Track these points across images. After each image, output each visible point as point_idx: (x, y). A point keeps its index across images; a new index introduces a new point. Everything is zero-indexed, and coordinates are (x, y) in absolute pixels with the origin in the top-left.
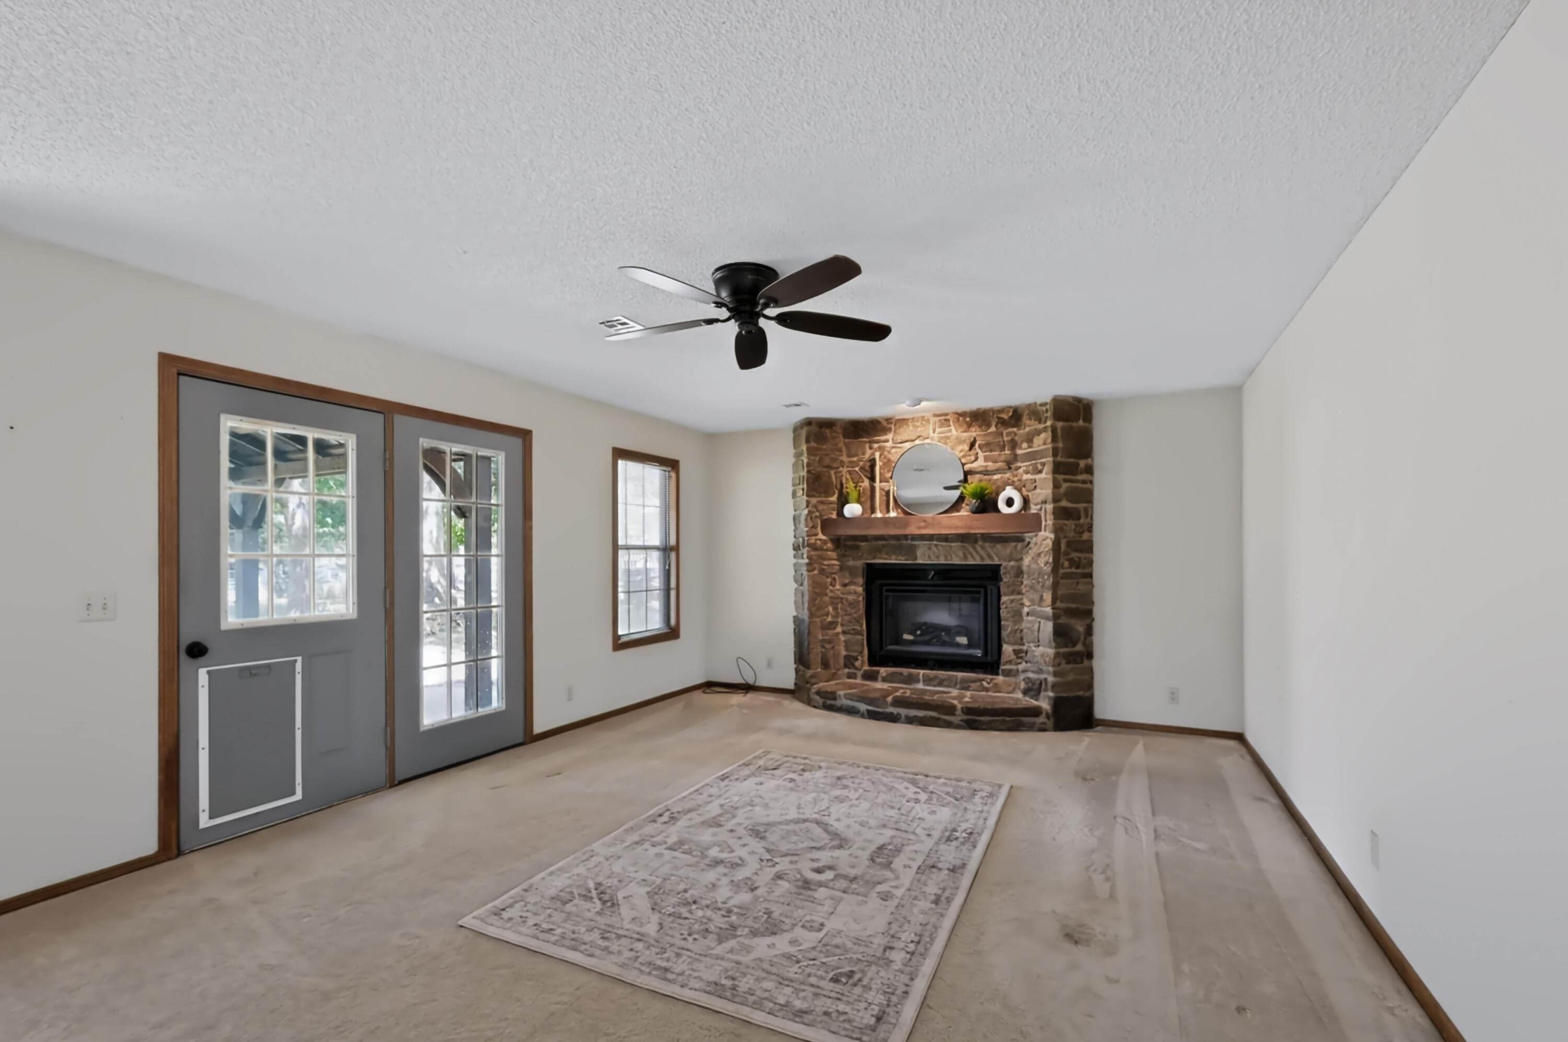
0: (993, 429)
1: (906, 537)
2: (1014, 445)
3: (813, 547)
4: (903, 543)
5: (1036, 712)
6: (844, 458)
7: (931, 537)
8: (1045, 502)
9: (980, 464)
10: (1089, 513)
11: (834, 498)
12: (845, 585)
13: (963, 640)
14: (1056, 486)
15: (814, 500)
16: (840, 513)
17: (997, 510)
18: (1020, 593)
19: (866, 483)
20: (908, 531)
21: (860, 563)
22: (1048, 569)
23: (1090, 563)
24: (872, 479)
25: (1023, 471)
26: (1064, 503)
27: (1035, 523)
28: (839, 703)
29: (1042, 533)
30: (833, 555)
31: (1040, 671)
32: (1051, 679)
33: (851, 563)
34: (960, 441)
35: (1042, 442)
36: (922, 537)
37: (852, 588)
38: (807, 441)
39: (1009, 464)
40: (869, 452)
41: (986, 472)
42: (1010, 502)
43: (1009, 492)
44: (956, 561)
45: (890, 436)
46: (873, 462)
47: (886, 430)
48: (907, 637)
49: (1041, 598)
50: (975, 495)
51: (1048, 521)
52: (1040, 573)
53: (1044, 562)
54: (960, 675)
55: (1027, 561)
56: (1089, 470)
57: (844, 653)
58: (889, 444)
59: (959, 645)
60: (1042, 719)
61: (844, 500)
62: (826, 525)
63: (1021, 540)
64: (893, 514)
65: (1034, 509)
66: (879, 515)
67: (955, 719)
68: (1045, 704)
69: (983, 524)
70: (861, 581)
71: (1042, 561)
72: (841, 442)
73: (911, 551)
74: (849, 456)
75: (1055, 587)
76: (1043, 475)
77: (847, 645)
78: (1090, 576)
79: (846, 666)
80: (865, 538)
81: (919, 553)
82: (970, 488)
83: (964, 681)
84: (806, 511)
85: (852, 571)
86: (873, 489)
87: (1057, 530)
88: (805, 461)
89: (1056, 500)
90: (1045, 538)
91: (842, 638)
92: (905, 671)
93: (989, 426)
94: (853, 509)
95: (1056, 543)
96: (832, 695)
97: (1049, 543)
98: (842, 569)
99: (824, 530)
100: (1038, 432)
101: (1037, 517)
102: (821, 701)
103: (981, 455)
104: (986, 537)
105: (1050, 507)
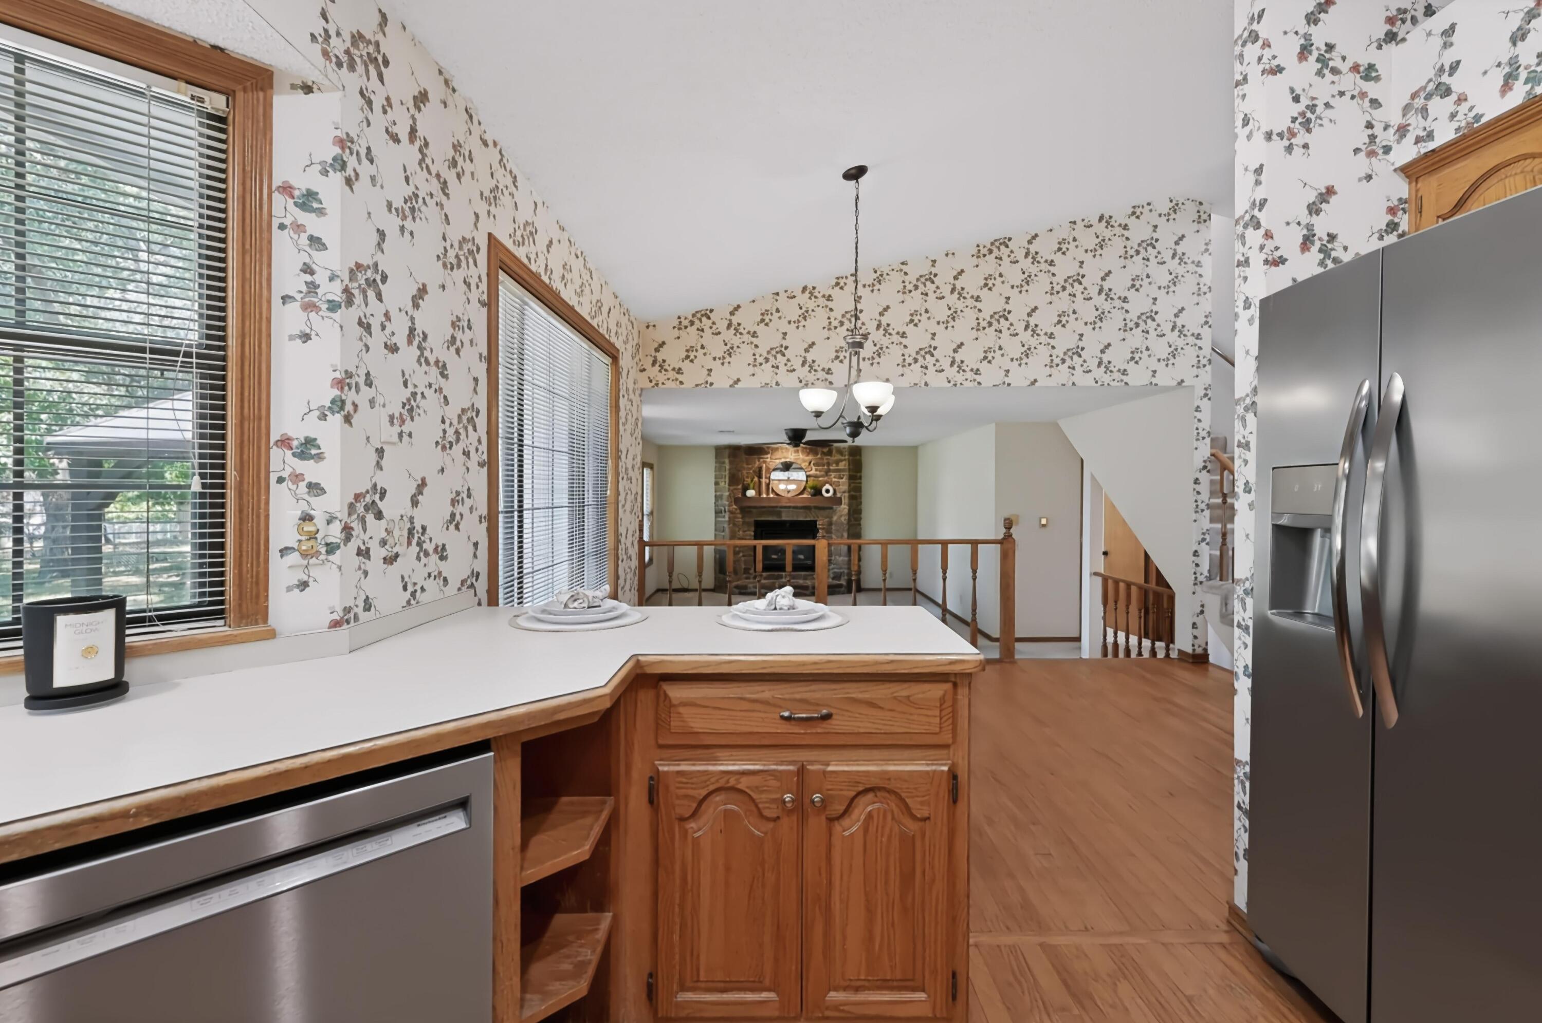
0: (819, 456)
1: (776, 507)
2: (829, 464)
3: (731, 512)
4: (774, 510)
5: (840, 586)
6: (746, 466)
7: (789, 507)
8: (844, 492)
9: (813, 472)
10: (860, 497)
11: (740, 487)
12: (744, 531)
13: (802, 557)
14: (849, 485)
15: (732, 488)
16: (744, 494)
17: (821, 494)
18: (831, 533)
19: (756, 479)
20: (780, 505)
21: (752, 520)
22: (845, 522)
23: (861, 519)
24: (760, 477)
25: (833, 477)
26: (853, 493)
27: (839, 501)
28: (749, 590)
29: (843, 506)
30: (740, 516)
31: (841, 568)
32: (846, 571)
33: (747, 520)
34: (804, 461)
35: (842, 465)
36: (785, 507)
37: (748, 533)
38: (729, 457)
39: (827, 472)
40: (757, 463)
41: (816, 476)
42: (827, 491)
43: (827, 486)
44: (802, 519)
45: (769, 456)
46: (760, 469)
47: (767, 453)
48: (774, 557)
49: (842, 536)
50: (812, 488)
51: (845, 500)
52: (842, 523)
53: (844, 519)
54: (803, 573)
55: (835, 518)
56: (860, 478)
57: (743, 567)
58: (768, 460)
59: (800, 560)
60: (843, 589)
61: (746, 488)
62: (736, 501)
63: (831, 508)
64: (771, 496)
65: (839, 495)
66: (764, 496)
67: (808, 592)
68: (843, 582)
69: (817, 501)
70: (753, 529)
71: (843, 519)
72: (744, 457)
73: (779, 514)
74: (748, 464)
75: (848, 530)
76: (844, 480)
77: (745, 562)
78: (860, 525)
79: (745, 573)
80: (755, 507)
81: (783, 514)
82: (810, 483)
83: (805, 576)
84: (727, 494)
85: (748, 524)
86: (760, 483)
87: (850, 505)
88: (727, 467)
89: (849, 492)
90: (844, 508)
91: (743, 559)
92: (776, 573)
93: (817, 454)
94: (751, 493)
95: (849, 510)
96: (745, 587)
97: (846, 511)
98: (744, 523)
99: (736, 503)
100: (842, 461)
101: (840, 499)
102: (737, 591)
103: (814, 468)
104: (817, 508)
105: (847, 495)
